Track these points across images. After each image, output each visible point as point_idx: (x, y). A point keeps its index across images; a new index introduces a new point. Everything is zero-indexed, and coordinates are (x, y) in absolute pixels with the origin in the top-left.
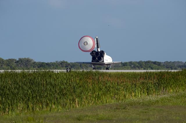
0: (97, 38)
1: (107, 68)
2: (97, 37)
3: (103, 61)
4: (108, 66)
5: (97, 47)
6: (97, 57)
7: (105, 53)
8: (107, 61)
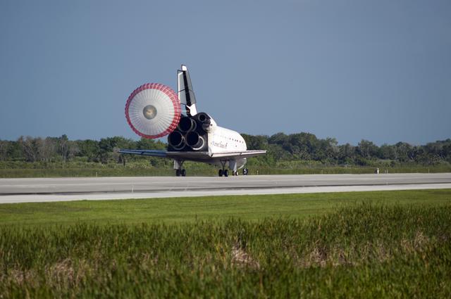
0: (184, 72)
1: (220, 171)
2: (184, 68)
3: (206, 149)
4: (224, 166)
5: (185, 102)
6: (184, 134)
7: (212, 121)
8: (222, 146)
